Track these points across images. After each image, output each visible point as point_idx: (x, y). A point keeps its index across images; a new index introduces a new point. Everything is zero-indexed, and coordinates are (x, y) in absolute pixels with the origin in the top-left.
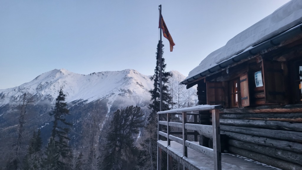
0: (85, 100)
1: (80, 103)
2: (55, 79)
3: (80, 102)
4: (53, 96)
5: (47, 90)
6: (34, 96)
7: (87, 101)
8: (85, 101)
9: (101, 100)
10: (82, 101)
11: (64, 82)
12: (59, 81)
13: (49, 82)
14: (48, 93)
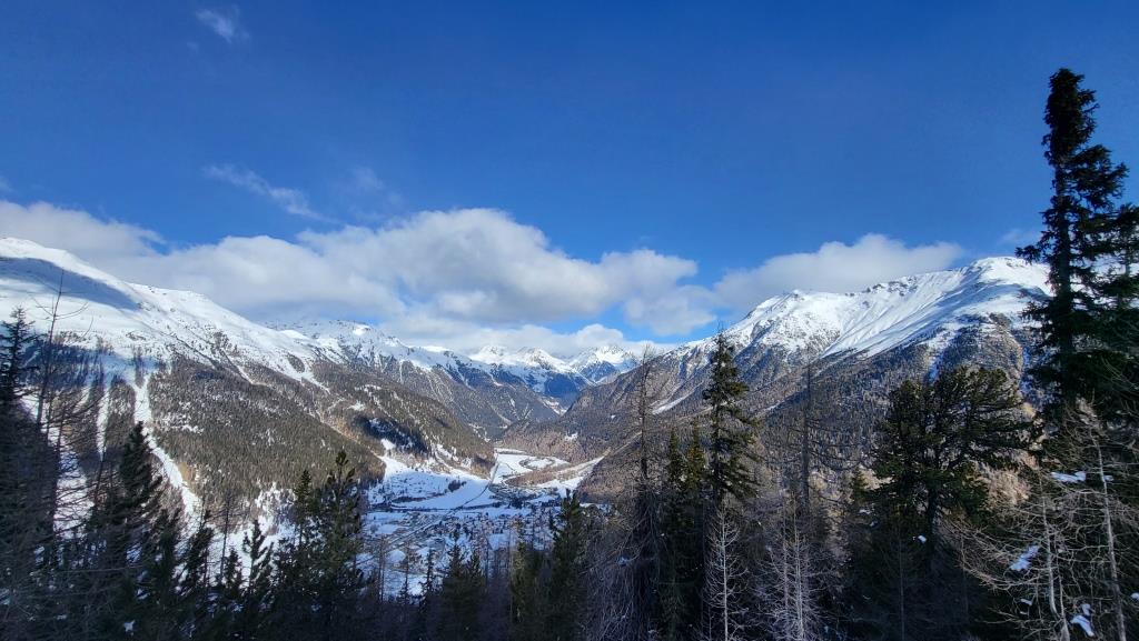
0: (860, 349)
1: (851, 357)
2: (786, 311)
3: (848, 354)
4: (786, 347)
5: (772, 335)
6: (749, 348)
7: (865, 351)
8: (860, 353)
9: (904, 347)
10: (854, 352)
11: (808, 315)
12: (796, 314)
13: (774, 319)
14: (775, 342)
